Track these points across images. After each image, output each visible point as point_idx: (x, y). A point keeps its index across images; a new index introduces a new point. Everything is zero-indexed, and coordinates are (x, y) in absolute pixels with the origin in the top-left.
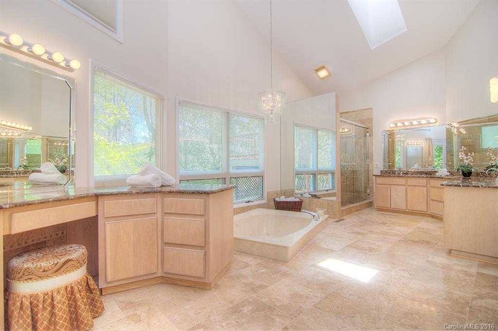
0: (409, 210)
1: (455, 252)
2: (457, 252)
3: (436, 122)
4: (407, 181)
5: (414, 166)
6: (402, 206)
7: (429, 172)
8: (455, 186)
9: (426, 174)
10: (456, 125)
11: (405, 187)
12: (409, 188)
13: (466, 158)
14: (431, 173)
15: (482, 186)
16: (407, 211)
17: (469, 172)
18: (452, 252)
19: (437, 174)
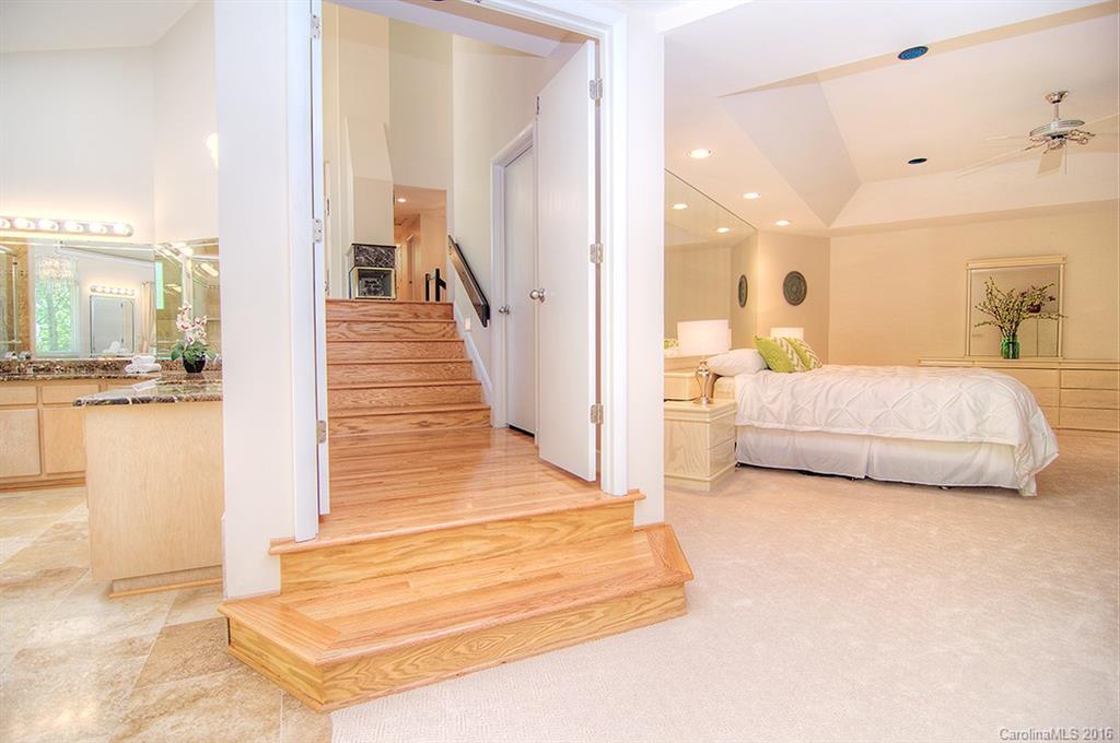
0: (49, 474)
1: (123, 585)
2: (128, 584)
3: (130, 235)
4: (39, 392)
5: (108, 347)
6: (29, 468)
7: (114, 363)
8: (114, 402)
9: (104, 368)
10: (188, 252)
11: (32, 412)
12: (47, 412)
13: (191, 329)
14: (118, 365)
15: (180, 399)
16: (44, 477)
17: (200, 362)
18: (116, 588)
19: (129, 369)
